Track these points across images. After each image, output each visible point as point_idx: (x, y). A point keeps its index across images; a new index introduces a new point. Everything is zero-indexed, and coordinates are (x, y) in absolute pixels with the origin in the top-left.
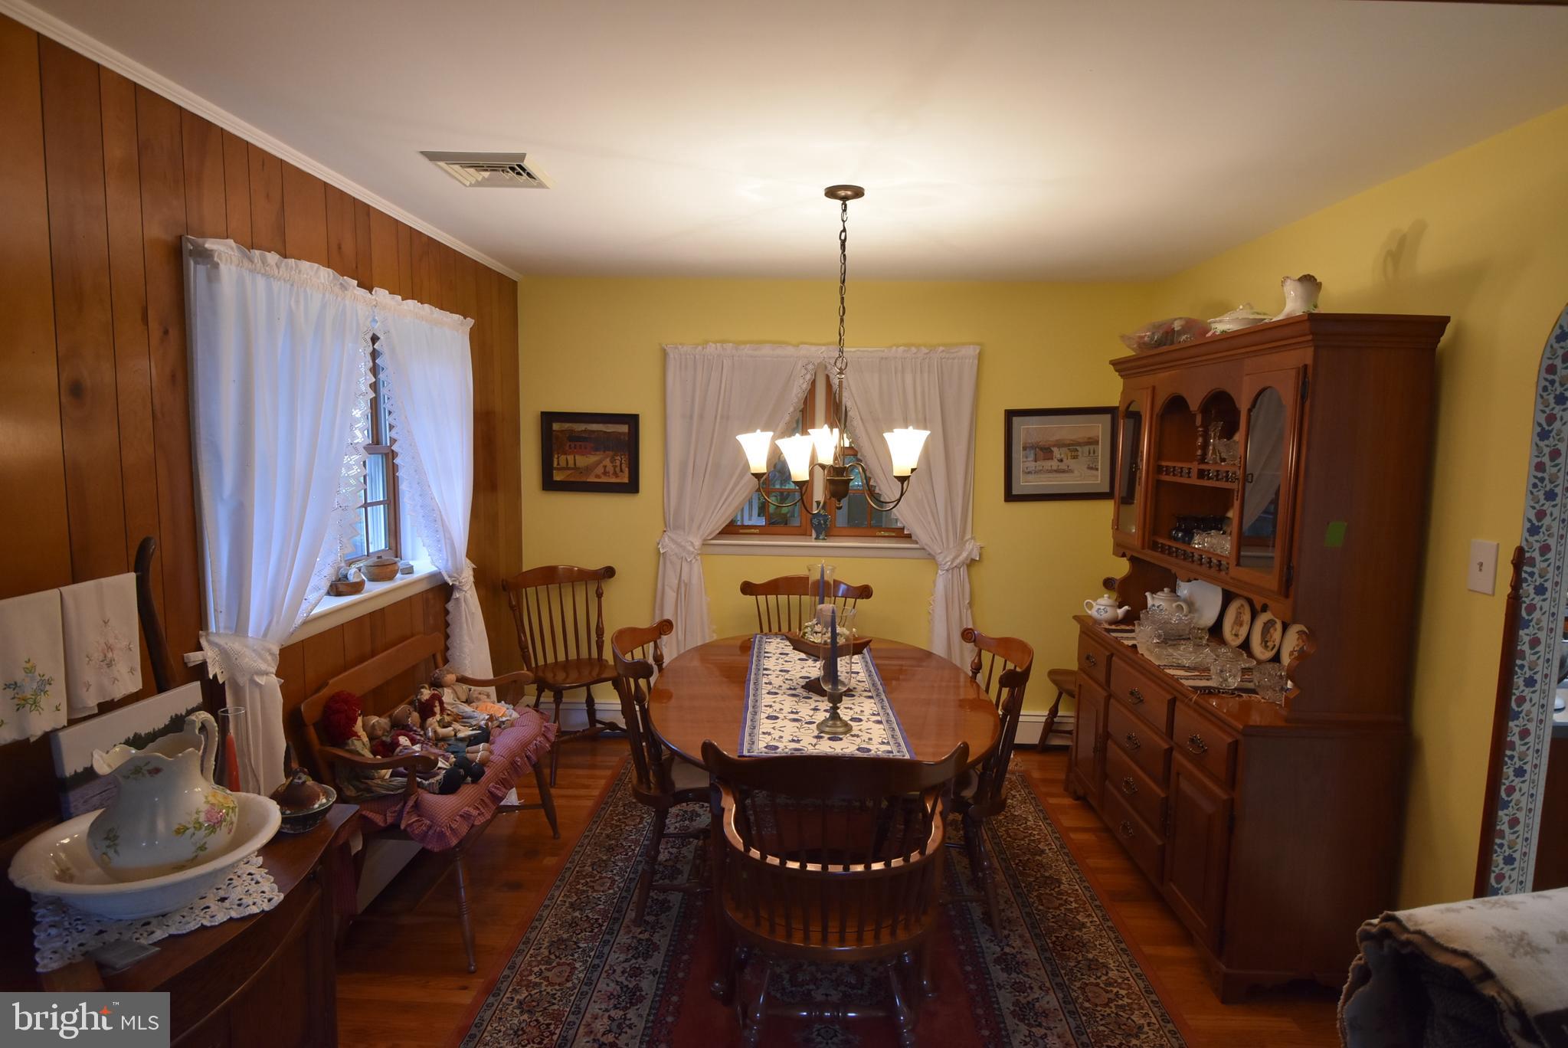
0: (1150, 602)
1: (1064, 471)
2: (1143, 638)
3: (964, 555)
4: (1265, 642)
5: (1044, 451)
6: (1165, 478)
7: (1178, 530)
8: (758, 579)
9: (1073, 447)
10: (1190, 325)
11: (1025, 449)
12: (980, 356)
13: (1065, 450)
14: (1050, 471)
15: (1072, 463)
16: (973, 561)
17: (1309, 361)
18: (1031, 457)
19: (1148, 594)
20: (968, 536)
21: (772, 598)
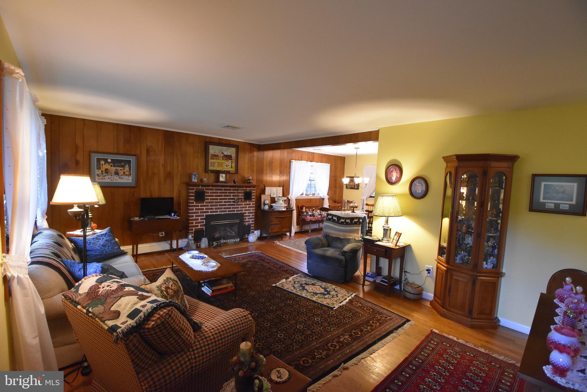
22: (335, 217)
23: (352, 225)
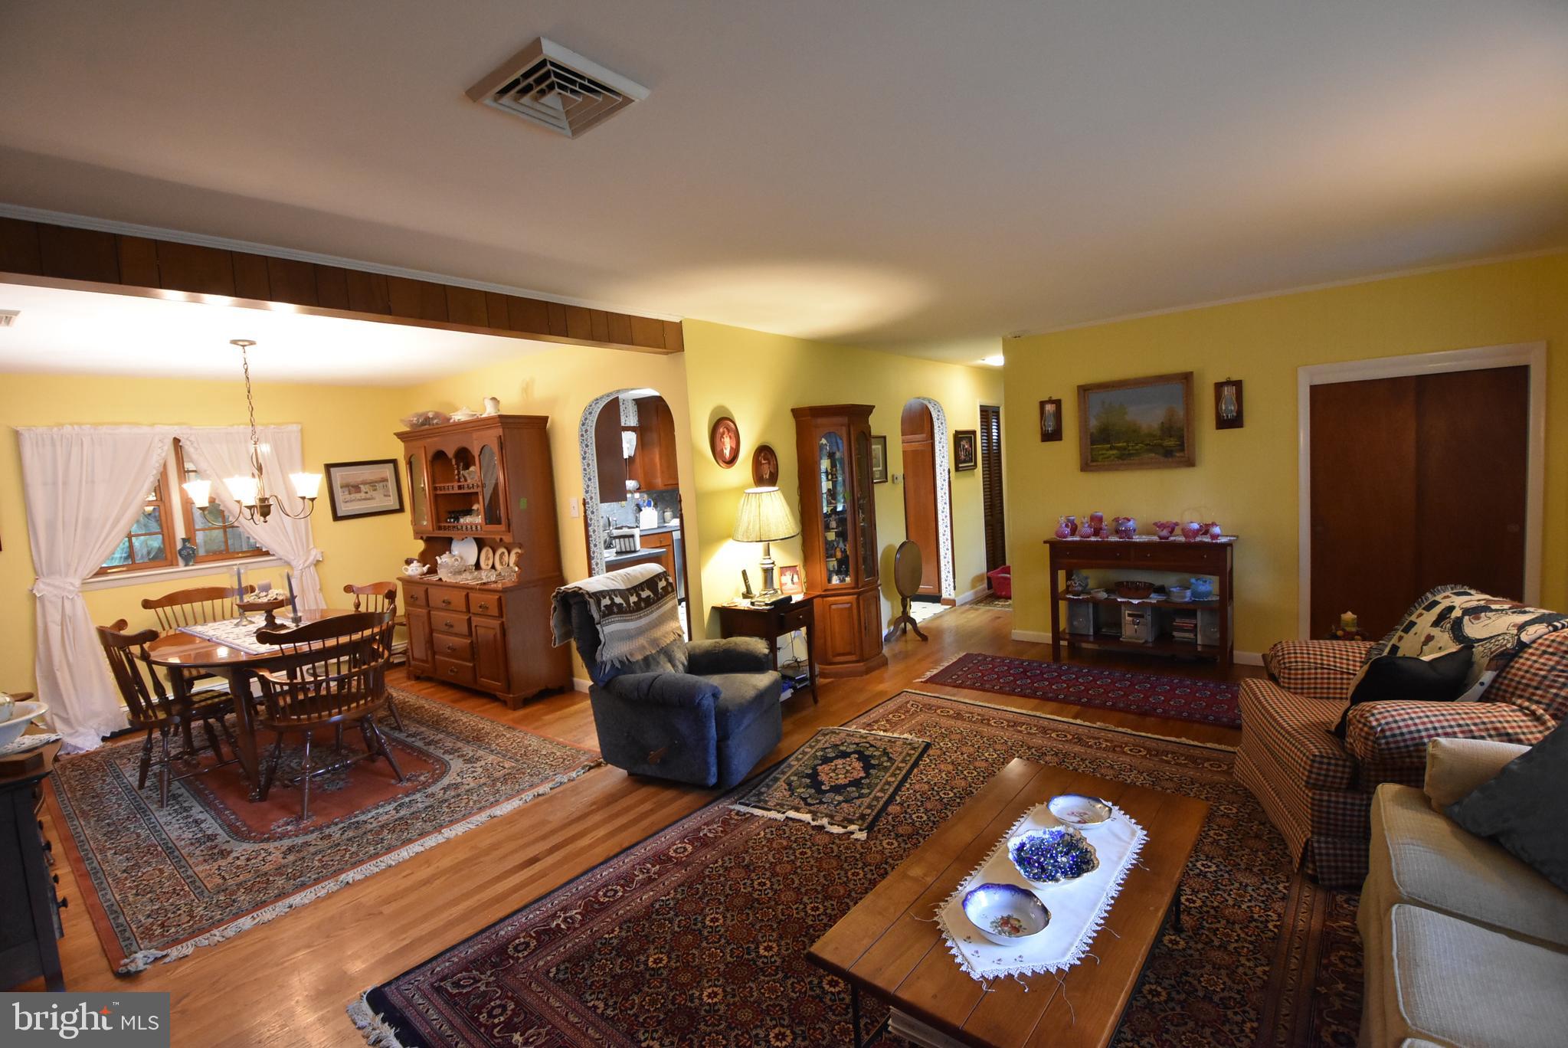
0: (439, 561)
1: (369, 499)
2: (443, 574)
3: (311, 558)
4: (501, 563)
5: (355, 488)
6: (438, 492)
7: (450, 518)
8: (155, 596)
9: (373, 484)
10: (437, 415)
11: (341, 487)
12: (302, 430)
13: (367, 486)
14: (359, 500)
15: (374, 494)
16: (318, 561)
17: (501, 434)
18: (347, 493)
19: (437, 558)
20: (312, 546)
21: (168, 609)
22: (643, 590)
23: (662, 601)
